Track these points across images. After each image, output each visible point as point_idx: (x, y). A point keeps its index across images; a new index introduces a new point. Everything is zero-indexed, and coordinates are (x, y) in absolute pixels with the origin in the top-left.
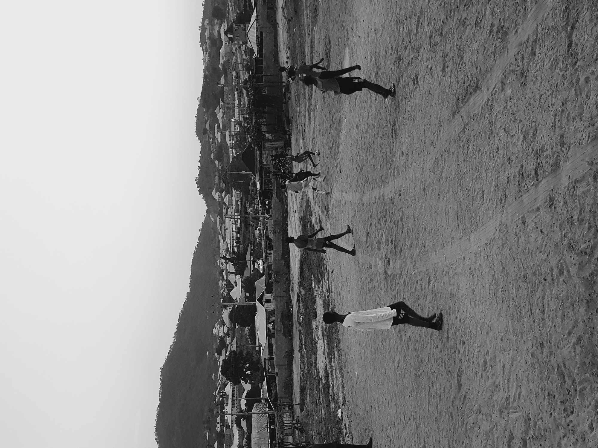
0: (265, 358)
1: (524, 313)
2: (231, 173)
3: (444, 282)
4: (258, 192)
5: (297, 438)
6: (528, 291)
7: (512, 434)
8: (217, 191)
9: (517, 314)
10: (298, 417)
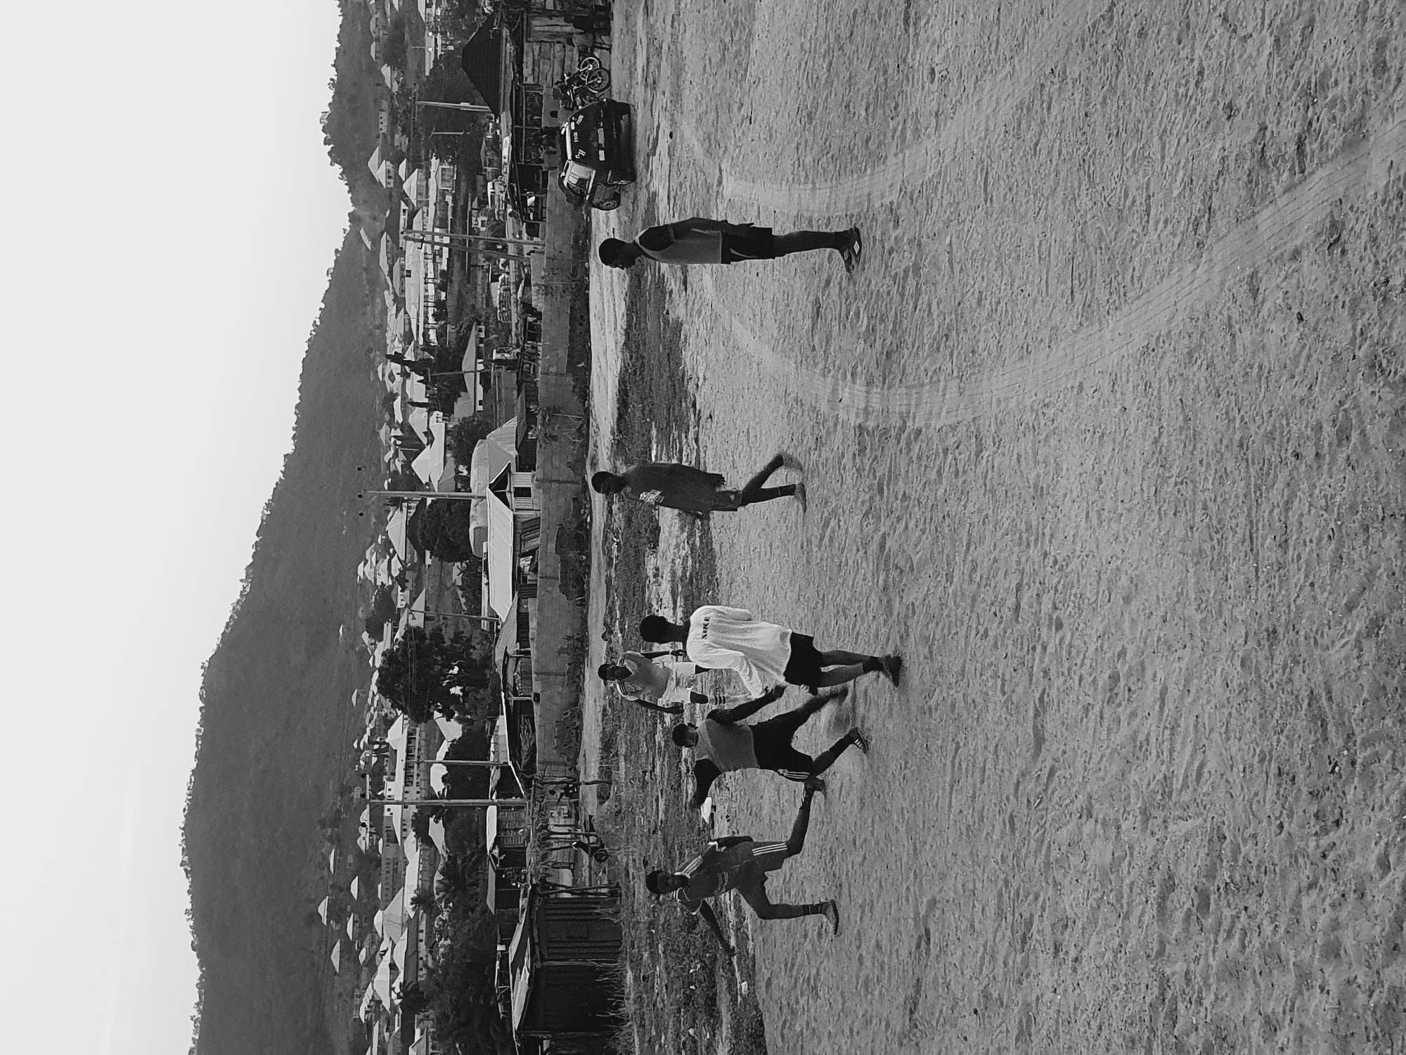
0: (506, 654)
1: (1230, 546)
2: (427, 106)
3: (1019, 456)
4: (506, 169)
5: (586, 874)
6: (1248, 485)
7: (1171, 878)
8: (383, 157)
9: (1213, 548)
10: (591, 817)
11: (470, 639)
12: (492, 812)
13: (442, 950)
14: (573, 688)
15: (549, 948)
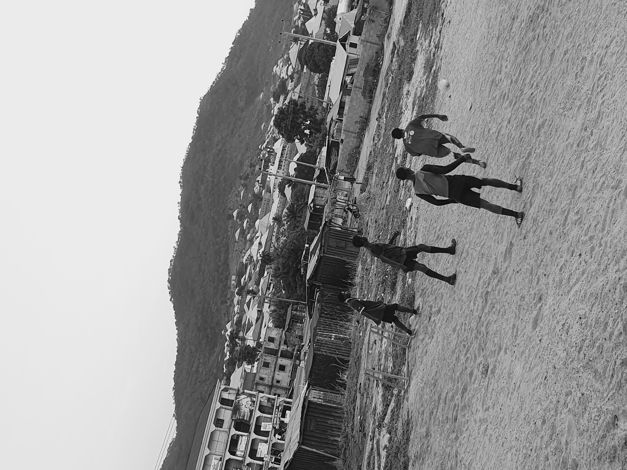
5: (349, 222)
10: (356, 198)
11: (317, 110)
12: (313, 187)
13: (281, 241)
14: (359, 141)
15: (328, 249)
